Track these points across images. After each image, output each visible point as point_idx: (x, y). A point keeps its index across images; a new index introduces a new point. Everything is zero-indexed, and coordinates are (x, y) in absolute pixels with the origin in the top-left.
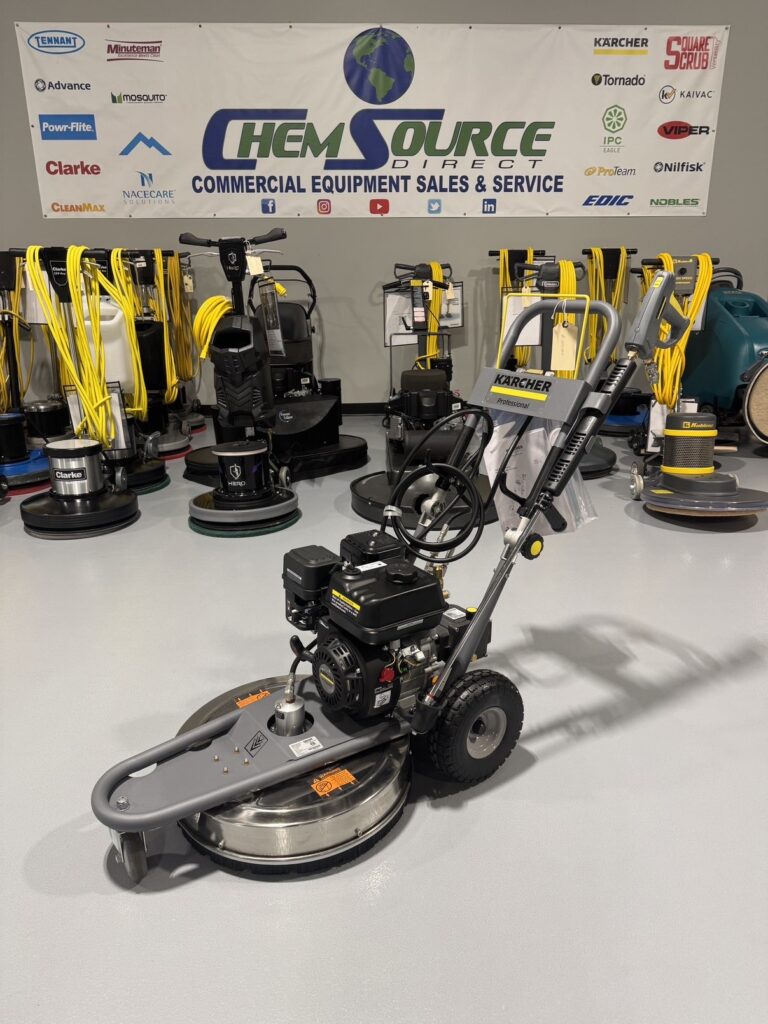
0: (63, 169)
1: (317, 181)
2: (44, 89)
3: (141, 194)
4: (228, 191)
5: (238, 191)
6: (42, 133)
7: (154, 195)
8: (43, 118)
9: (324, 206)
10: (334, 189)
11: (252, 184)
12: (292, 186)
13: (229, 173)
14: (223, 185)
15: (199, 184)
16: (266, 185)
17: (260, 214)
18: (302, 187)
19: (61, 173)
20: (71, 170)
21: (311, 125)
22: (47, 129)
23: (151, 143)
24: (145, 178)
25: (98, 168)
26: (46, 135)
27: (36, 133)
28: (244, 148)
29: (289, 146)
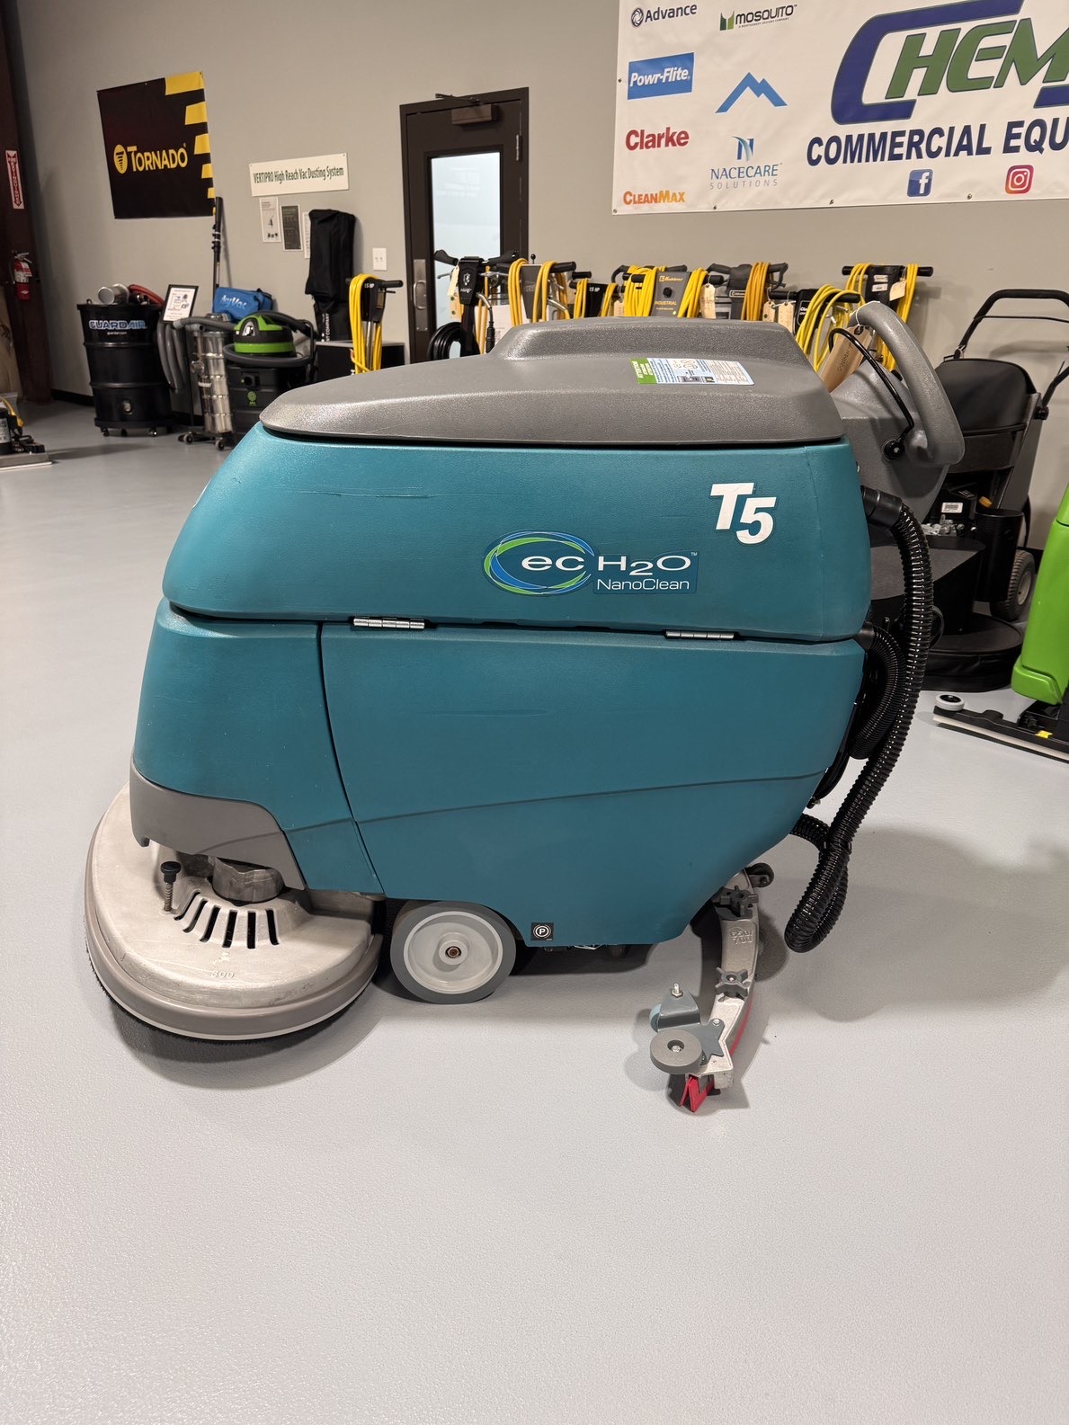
0: (645, 140)
1: (1015, 131)
2: (641, 22)
3: (735, 173)
4: (860, 161)
5: (875, 160)
6: (629, 88)
7: (751, 172)
8: (634, 67)
9: (1019, 179)
10: (1046, 145)
11: (900, 145)
12: (969, 143)
13: (865, 128)
14: (852, 151)
15: (818, 151)
16: (923, 146)
17: (903, 198)
18: (984, 146)
19: (642, 148)
20: (654, 141)
21: (1027, 23)
22: (635, 82)
23: (762, 88)
24: (744, 146)
25: (687, 137)
26: (636, 92)
27: (622, 89)
28: (899, 81)
29: (977, 70)
